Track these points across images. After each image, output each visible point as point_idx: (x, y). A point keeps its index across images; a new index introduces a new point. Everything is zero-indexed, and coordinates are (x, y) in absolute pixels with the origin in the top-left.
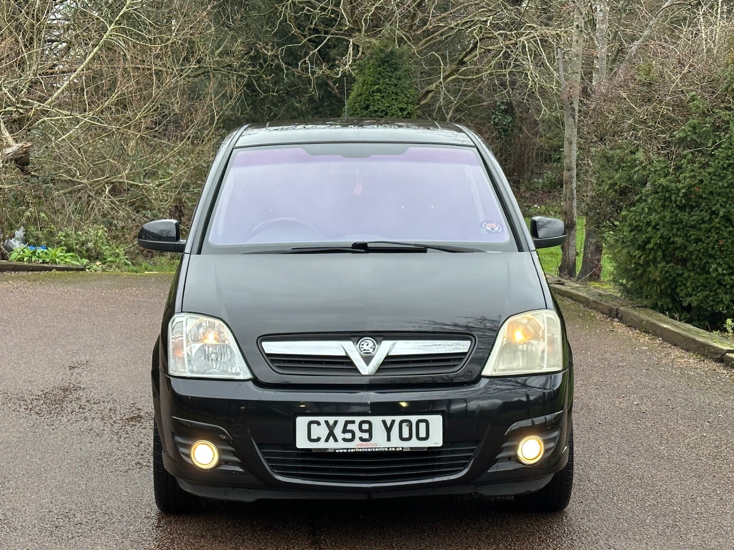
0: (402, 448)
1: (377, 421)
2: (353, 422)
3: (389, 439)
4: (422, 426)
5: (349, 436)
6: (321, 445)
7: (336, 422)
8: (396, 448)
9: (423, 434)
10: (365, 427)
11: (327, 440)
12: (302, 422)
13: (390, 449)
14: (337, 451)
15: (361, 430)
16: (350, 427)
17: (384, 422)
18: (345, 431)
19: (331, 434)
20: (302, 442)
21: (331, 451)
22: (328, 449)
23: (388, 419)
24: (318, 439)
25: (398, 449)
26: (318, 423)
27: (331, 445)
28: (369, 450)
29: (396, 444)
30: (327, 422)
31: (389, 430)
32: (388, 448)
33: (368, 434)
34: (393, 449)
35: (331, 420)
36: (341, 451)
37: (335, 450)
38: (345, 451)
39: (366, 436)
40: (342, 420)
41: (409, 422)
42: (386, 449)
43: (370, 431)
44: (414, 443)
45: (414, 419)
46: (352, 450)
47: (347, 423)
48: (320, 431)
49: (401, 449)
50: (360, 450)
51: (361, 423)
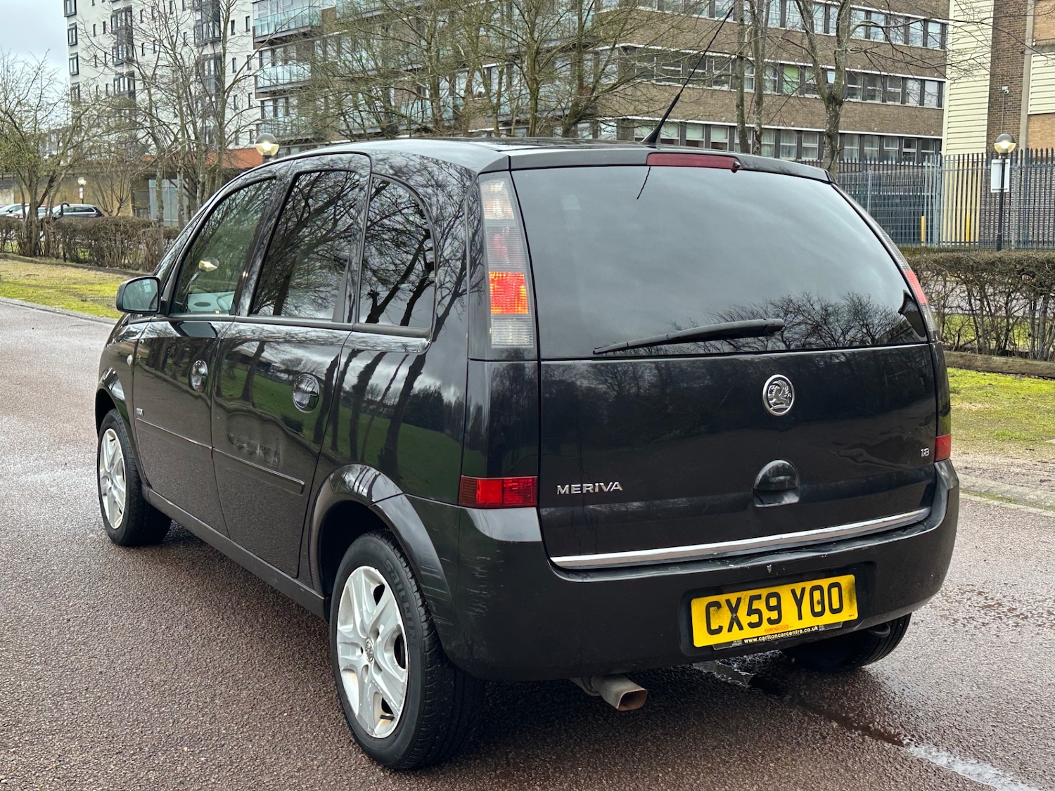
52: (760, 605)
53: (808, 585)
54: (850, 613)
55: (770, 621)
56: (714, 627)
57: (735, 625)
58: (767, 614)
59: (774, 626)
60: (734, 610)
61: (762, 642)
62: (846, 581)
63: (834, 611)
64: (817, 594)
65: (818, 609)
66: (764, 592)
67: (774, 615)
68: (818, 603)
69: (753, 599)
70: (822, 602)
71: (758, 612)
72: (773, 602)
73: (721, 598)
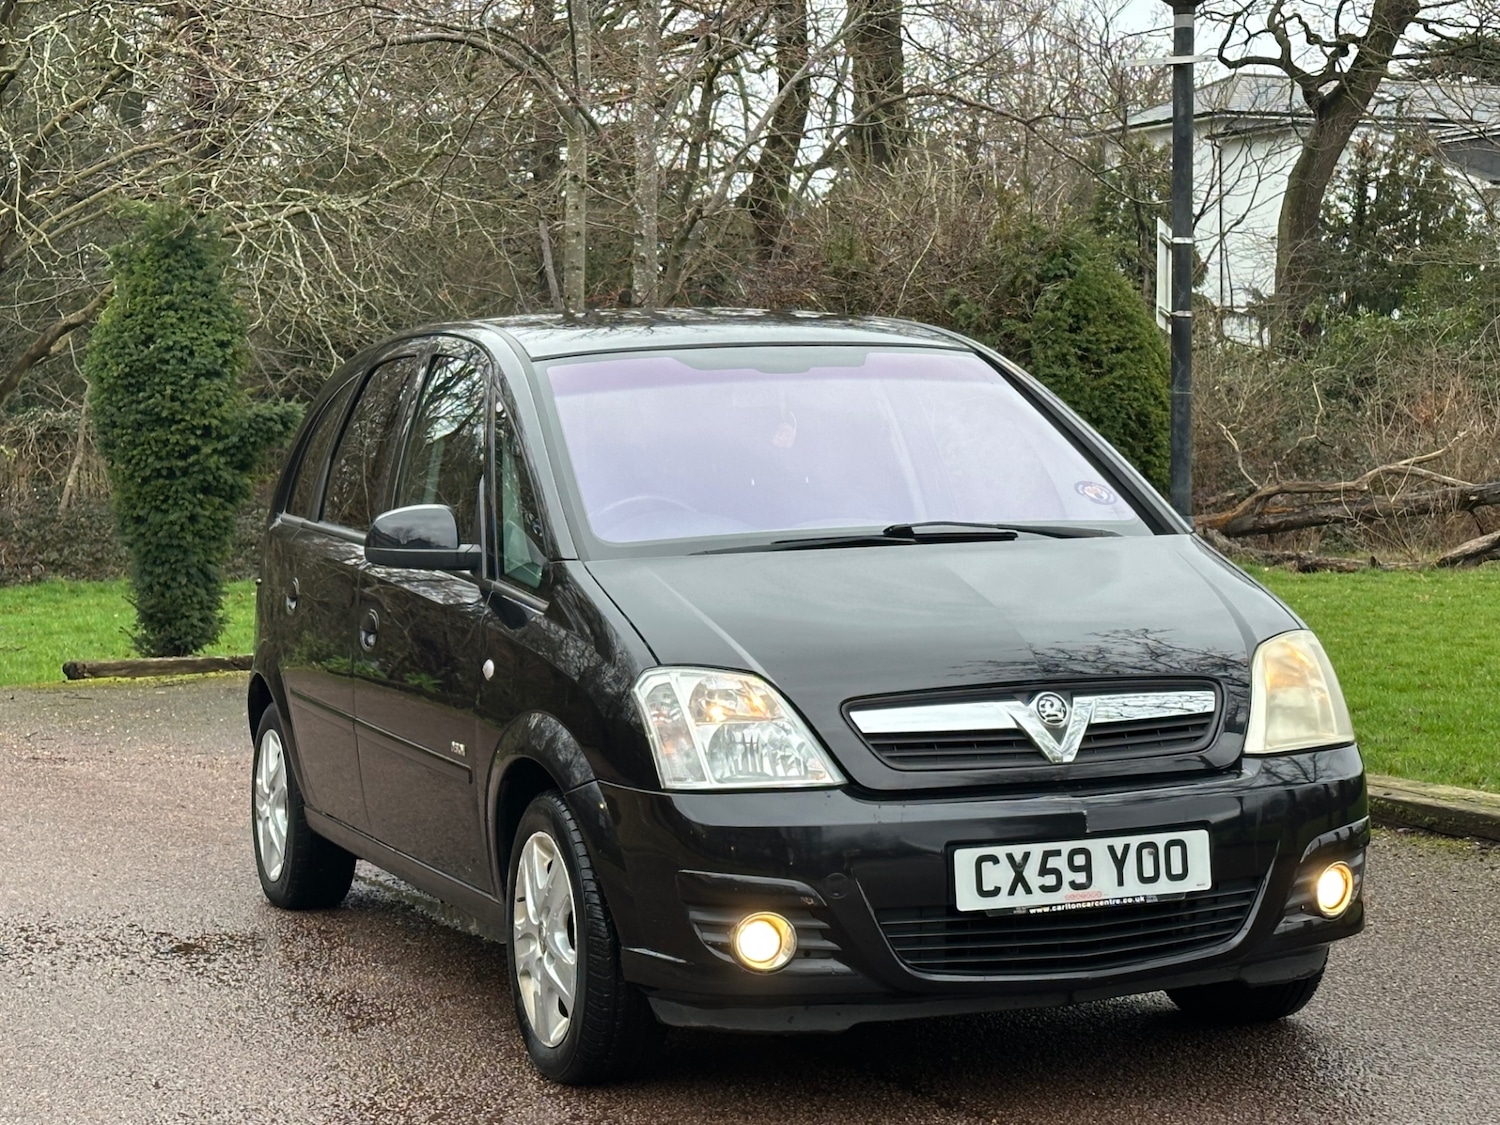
0: (1145, 897)
1: (1098, 847)
2: (1058, 853)
3: (1121, 883)
4: (1176, 851)
5: (1051, 880)
6: (1001, 902)
7: (1027, 856)
8: (1133, 898)
9: (1177, 869)
10: (1080, 860)
11: (1012, 892)
12: (964, 860)
13: (1125, 901)
14: (1032, 911)
15: (1074, 869)
16: (1052, 863)
17: (1111, 849)
18: (1044, 871)
19: (1019, 879)
20: (967, 900)
21: (1020, 912)
22: (1014, 909)
23: (1119, 843)
24: (996, 891)
25: (1137, 900)
26: (995, 860)
27: (1020, 901)
28: (1089, 905)
29: (1134, 890)
30: (1010, 857)
31: (1119, 863)
32: (1122, 899)
33: (1084, 874)
34: (1130, 901)
35: (1018, 851)
36: (1039, 910)
37: (1028, 910)
38: (1047, 910)
39: (1081, 878)
40: (1037, 850)
41: (1153, 845)
42: (1118, 902)
43: (1087, 868)
44: (1164, 887)
45: (1161, 839)
46: (1059, 908)
47: (1047, 855)
48: (999, 875)
49: (1142, 899)
50: (1074, 907)
51: (1073, 853)
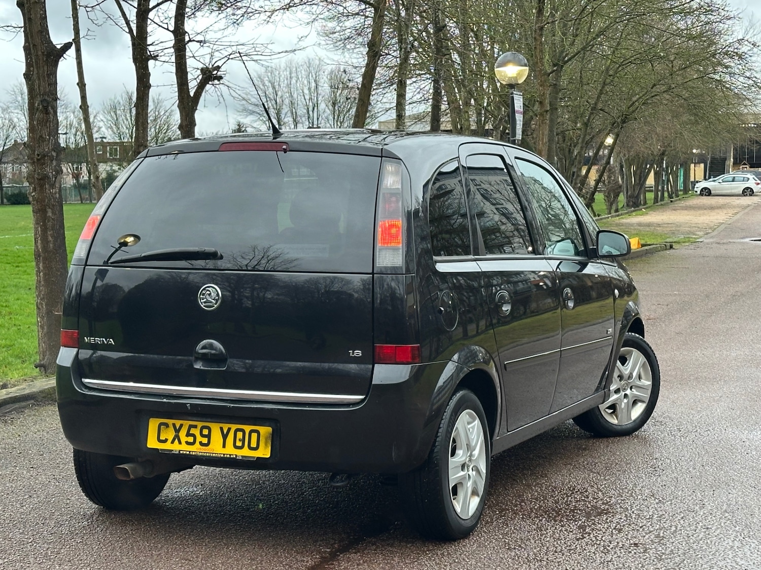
52: (196, 432)
53: (234, 427)
54: (264, 452)
55: (201, 443)
56: (162, 438)
57: (177, 440)
58: (199, 438)
59: (204, 447)
60: (177, 431)
61: (192, 455)
62: (265, 430)
63: (250, 448)
64: (240, 435)
65: (239, 444)
66: (200, 424)
67: (205, 441)
68: (240, 440)
69: (191, 427)
70: (243, 440)
71: (194, 436)
72: (206, 432)
73: (170, 422)
